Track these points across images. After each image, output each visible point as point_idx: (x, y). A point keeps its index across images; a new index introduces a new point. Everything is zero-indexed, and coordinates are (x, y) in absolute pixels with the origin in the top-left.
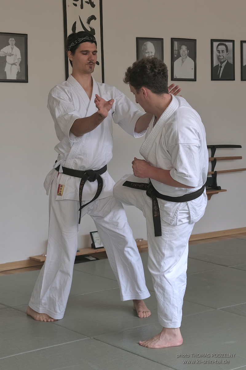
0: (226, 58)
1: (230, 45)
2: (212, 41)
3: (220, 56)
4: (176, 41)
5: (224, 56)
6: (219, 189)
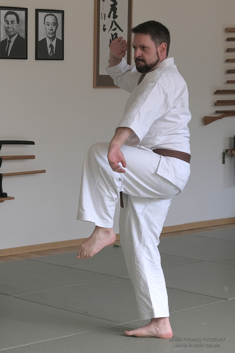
0: (17, 31)
1: (21, 14)
3: (9, 28)
5: (14, 28)
6: (5, 196)
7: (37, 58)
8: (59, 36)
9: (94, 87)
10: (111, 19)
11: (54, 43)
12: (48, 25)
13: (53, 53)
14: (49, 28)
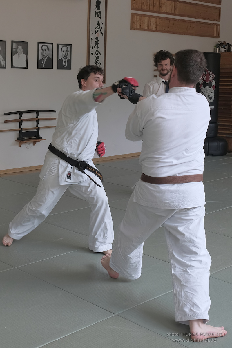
0: (47, 55)
1: (50, 46)
2: (39, 43)
3: (43, 53)
4: (15, 42)
5: (46, 53)
6: (41, 138)
8: (69, 57)
10: (96, 48)
11: (66, 61)
12: (64, 51)
13: (66, 66)
14: (64, 53)
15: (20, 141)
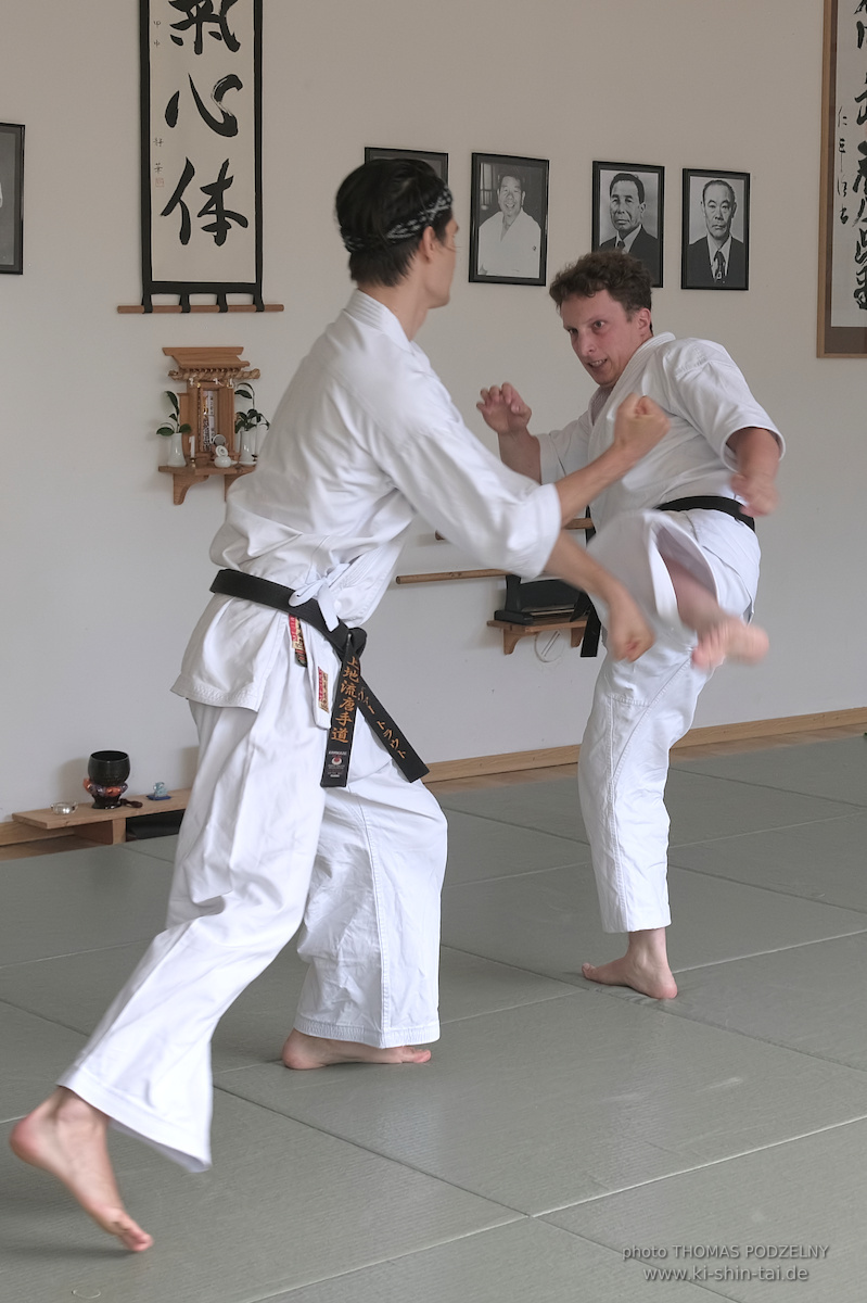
0: (639, 220)
2: (598, 166)
3: (619, 213)
4: (487, 162)
5: (633, 213)
7: (684, 286)
9: (818, 356)
10: (861, 193)
11: (726, 250)
12: (713, 206)
13: (723, 274)
14: (713, 213)
15: (508, 625)
